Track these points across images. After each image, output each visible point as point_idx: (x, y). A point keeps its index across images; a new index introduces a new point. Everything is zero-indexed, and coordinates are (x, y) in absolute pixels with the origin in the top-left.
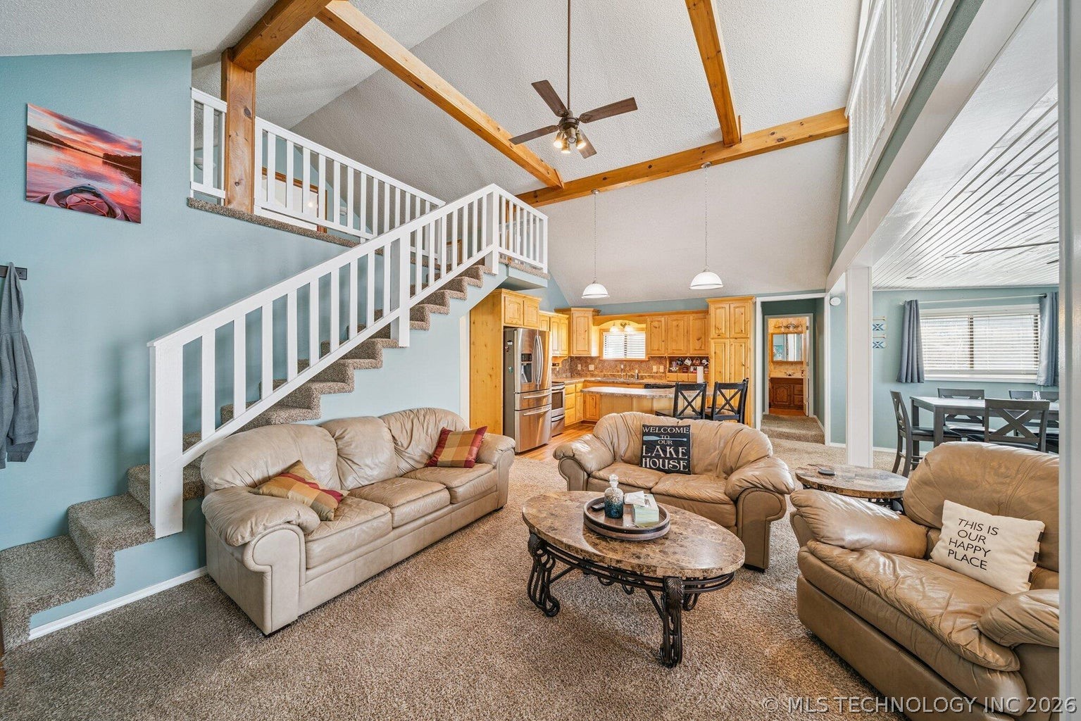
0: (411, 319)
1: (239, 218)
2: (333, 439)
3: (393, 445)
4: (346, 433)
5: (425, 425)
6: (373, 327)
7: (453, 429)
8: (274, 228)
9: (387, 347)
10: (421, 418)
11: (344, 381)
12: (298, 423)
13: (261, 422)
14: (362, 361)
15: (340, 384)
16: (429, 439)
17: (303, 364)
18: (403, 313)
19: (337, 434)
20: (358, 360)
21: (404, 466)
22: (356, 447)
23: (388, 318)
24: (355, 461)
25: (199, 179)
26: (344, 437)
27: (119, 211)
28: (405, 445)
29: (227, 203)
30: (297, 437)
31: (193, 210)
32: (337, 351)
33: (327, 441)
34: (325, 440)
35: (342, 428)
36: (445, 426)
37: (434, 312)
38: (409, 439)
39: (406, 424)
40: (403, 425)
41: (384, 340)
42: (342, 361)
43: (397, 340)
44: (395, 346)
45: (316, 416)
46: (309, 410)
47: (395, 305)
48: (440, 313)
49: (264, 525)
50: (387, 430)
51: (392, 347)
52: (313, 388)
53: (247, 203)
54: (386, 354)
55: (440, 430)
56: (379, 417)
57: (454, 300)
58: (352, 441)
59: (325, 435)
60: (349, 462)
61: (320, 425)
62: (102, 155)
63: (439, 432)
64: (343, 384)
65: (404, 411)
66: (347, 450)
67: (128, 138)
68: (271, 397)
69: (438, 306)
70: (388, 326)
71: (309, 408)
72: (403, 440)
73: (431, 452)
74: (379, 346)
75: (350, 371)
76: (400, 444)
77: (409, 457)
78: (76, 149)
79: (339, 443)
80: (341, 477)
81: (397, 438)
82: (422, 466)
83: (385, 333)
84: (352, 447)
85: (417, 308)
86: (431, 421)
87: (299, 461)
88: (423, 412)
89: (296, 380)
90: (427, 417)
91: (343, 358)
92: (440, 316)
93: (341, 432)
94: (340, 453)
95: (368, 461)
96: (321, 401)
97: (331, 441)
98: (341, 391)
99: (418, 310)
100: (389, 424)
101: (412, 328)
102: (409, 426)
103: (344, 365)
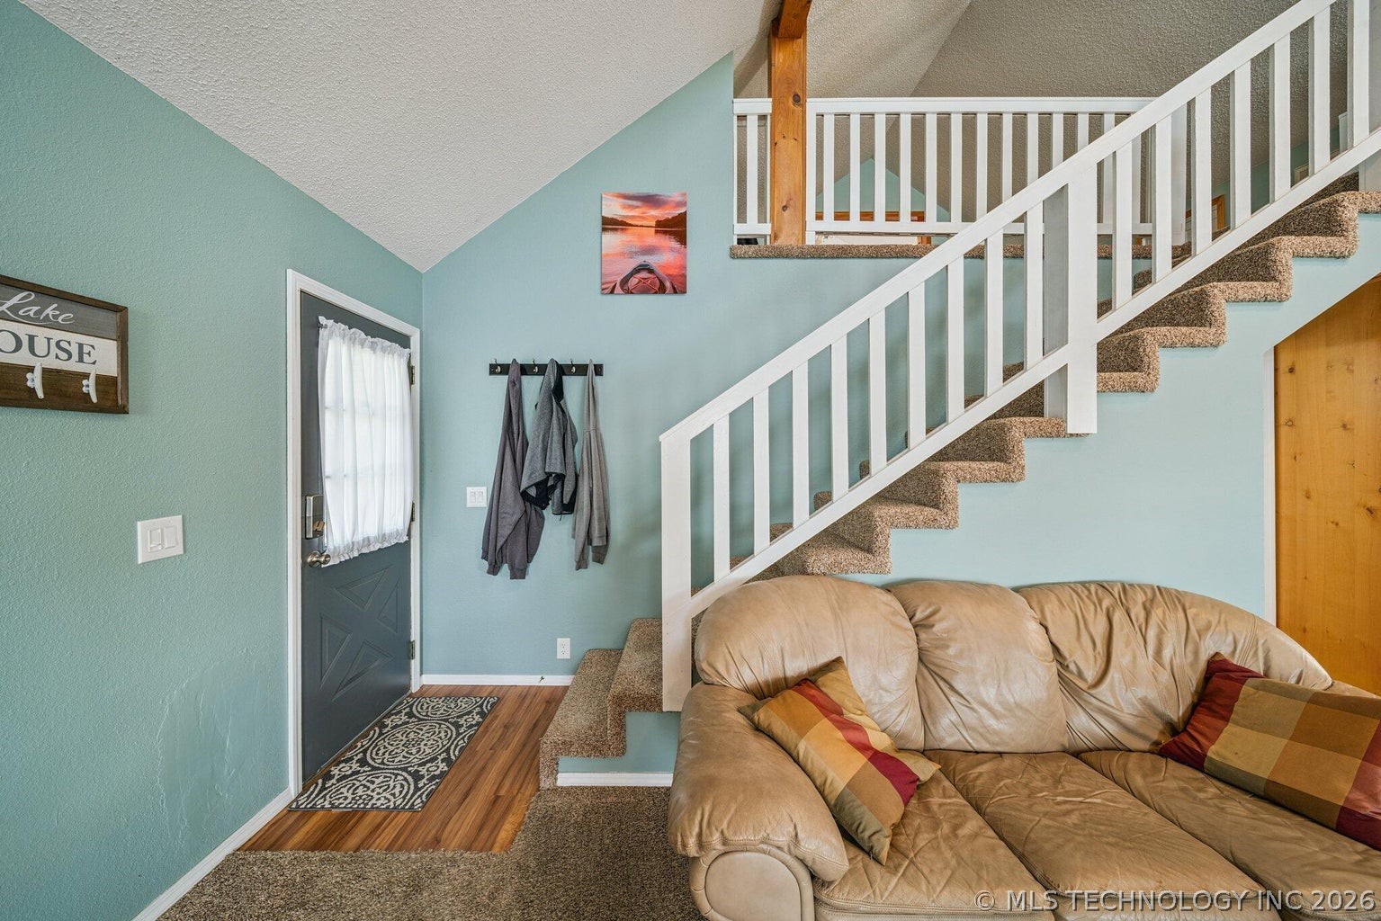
0: (1101, 369)
1: (787, 257)
2: (909, 625)
3: (1054, 667)
4: (937, 617)
5: (1151, 635)
6: (1000, 394)
7: (1258, 667)
8: (833, 258)
9: (1035, 435)
10: (1138, 611)
11: (936, 506)
12: (850, 576)
13: (789, 567)
14: (974, 465)
15: (928, 511)
16: (1165, 676)
17: (862, 470)
18: (1080, 357)
19: (919, 616)
20: (966, 464)
21: (1087, 727)
22: (960, 655)
23: (1038, 369)
24: (955, 684)
25: (742, 218)
26: (933, 626)
27: (668, 284)
28: (1091, 674)
29: (773, 238)
30: (841, 608)
31: (737, 261)
32: (923, 447)
33: (899, 627)
34: (893, 624)
35: (930, 605)
36: (1225, 651)
37: (1173, 346)
38: (1101, 662)
39: (1090, 617)
40: (1081, 623)
41: (1027, 419)
42: (933, 466)
43: (1062, 420)
44: (1058, 431)
45: (882, 568)
46: (870, 556)
47: (1056, 337)
48: (1192, 345)
49: (722, 832)
50: (1033, 627)
51: (1050, 436)
52: (876, 514)
53: (797, 232)
54: (1033, 451)
55: (1204, 657)
56: (1017, 590)
57: (1239, 307)
58: (950, 639)
59: (895, 613)
60: (941, 683)
61: (888, 588)
62: (653, 224)
63: (1202, 664)
64: (935, 511)
65: (1083, 584)
66: (938, 655)
67: (675, 196)
68: (807, 525)
69: (1184, 329)
70: (1038, 389)
71: (869, 550)
72: (1085, 662)
73: (1176, 712)
74: (1016, 433)
75: (949, 485)
76: (1072, 667)
77: (1101, 711)
78: (635, 226)
79: (923, 636)
80: (926, 716)
81: (1066, 653)
82: (1145, 746)
83: (1031, 404)
84: (951, 651)
85: (1115, 341)
86: (1171, 626)
87: (838, 661)
88: (1140, 598)
89: (846, 499)
90: (1157, 614)
91: (934, 458)
92: (1189, 352)
93: (928, 612)
94: (924, 659)
95: (989, 694)
96: (890, 541)
97: (906, 629)
98: (930, 523)
99: (1120, 346)
100: (1042, 612)
101: (1104, 388)
102: (1099, 629)
103: (936, 473)
